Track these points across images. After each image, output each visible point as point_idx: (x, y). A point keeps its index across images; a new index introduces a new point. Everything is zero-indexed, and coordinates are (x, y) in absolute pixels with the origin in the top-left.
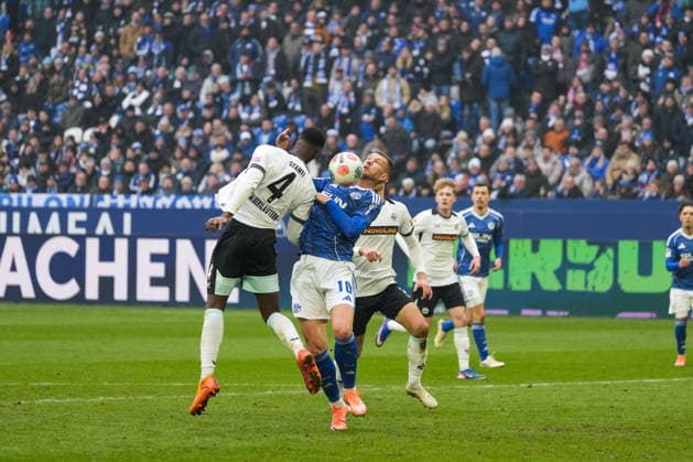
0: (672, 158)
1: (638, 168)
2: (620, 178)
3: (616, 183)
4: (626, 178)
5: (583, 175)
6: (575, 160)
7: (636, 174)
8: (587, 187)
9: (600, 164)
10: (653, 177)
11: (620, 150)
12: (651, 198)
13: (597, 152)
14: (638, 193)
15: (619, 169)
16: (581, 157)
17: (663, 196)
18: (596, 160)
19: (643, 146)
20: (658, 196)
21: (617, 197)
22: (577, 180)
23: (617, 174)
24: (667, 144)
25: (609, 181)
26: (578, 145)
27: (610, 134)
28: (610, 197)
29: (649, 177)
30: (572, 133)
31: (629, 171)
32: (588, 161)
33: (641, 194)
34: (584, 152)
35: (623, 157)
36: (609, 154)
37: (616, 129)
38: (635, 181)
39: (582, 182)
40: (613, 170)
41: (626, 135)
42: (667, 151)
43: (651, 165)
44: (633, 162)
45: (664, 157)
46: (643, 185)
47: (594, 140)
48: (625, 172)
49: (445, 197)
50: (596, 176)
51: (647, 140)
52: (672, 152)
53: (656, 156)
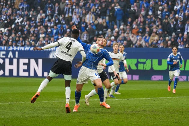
0: (167, 36)
1: (158, 39)
2: (153, 42)
3: (152, 43)
4: (155, 42)
5: (143, 41)
6: (140, 37)
7: (157, 41)
8: (144, 44)
9: (147, 38)
10: (162, 42)
11: (153, 34)
12: (161, 47)
13: (146, 35)
14: (158, 46)
15: (152, 39)
16: (142, 36)
17: (165, 47)
18: (146, 37)
19: (159, 33)
20: (163, 47)
21: (152, 47)
22: (141, 43)
23: (152, 41)
24: (166, 33)
25: (150, 43)
26: (141, 33)
27: (150, 30)
28: (150, 47)
29: (161, 42)
30: (140, 29)
31: (155, 40)
32: (144, 37)
33: (158, 47)
34: (143, 35)
35: (154, 36)
36: (150, 35)
37: (152, 28)
38: (157, 43)
39: (142, 43)
40: (151, 40)
41: (155, 30)
42: (166, 34)
43: (161, 38)
44: (156, 38)
45: (165, 36)
46: (159, 44)
47: (146, 32)
48: (154, 40)
49: (116, 47)
50: (146, 41)
51: (160, 31)
52: (167, 35)
53: (163, 36)
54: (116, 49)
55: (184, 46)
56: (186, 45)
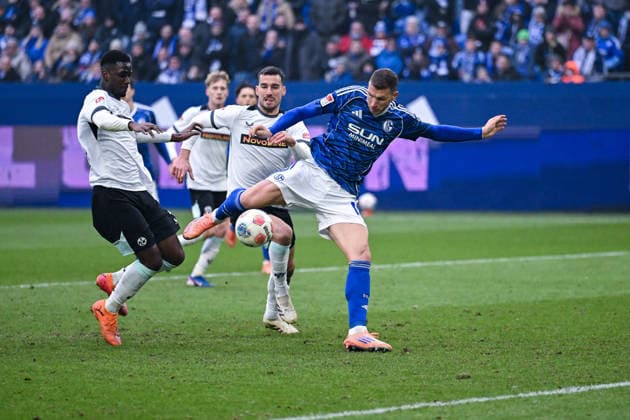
0: (115, 37)
1: (80, 49)
4: (67, 60)
5: (21, 56)
6: (12, 42)
7: (78, 56)
8: (26, 69)
9: (39, 45)
10: (96, 58)
13: (35, 32)
14: (79, 75)
15: (58, 49)
16: (19, 37)
18: (33, 41)
19: (85, 26)
21: (57, 80)
22: (15, 62)
23: (57, 55)
24: (109, 23)
26: (16, 24)
27: (47, 11)
28: (52, 81)
29: (91, 59)
30: (7, 11)
31: (72, 52)
32: (25, 41)
33: (83, 77)
34: (21, 32)
35: (63, 37)
36: (47, 34)
37: (55, 6)
38: (76, 63)
39: (19, 64)
40: (52, 52)
41: (66, 14)
42: (109, 30)
43: (93, 46)
44: (73, 43)
45: (105, 38)
46: (86, 67)
47: (30, 20)
48: (66, 53)
49: (219, 91)
50: (34, 57)
51: (89, 19)
52: (114, 32)
53: (97, 34)
54: (220, 98)
55: (183, 75)
56: (188, 70)
